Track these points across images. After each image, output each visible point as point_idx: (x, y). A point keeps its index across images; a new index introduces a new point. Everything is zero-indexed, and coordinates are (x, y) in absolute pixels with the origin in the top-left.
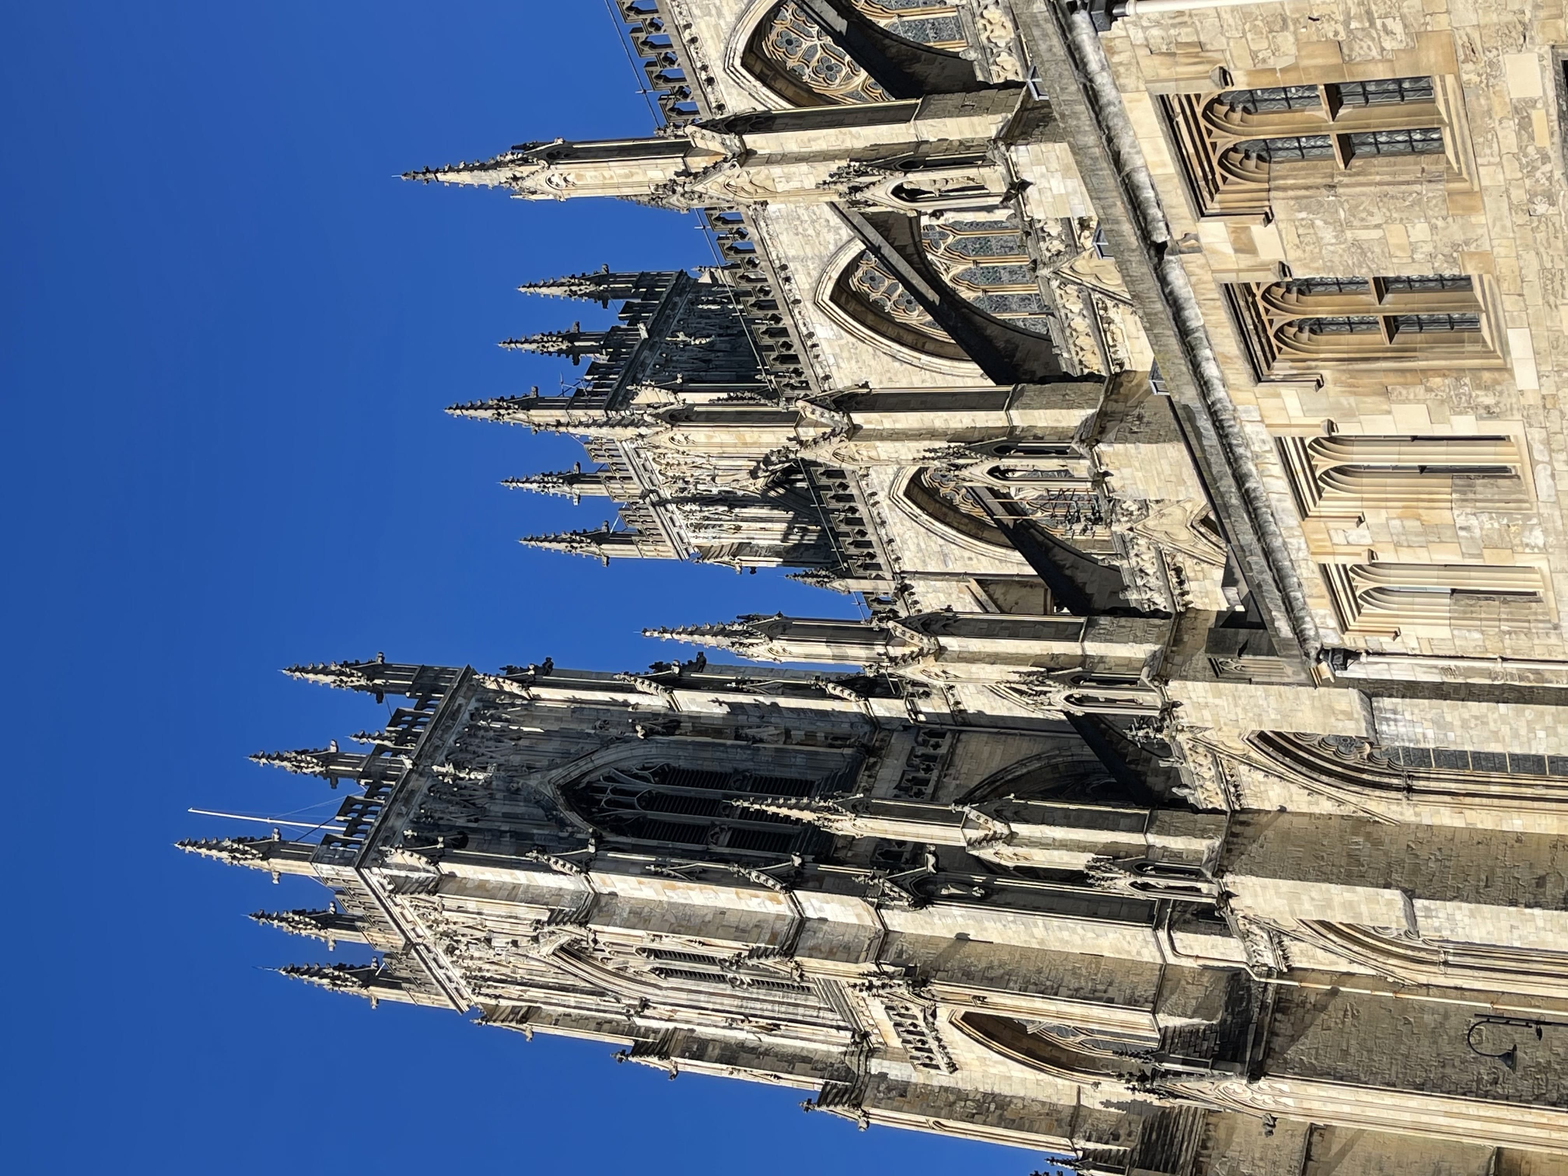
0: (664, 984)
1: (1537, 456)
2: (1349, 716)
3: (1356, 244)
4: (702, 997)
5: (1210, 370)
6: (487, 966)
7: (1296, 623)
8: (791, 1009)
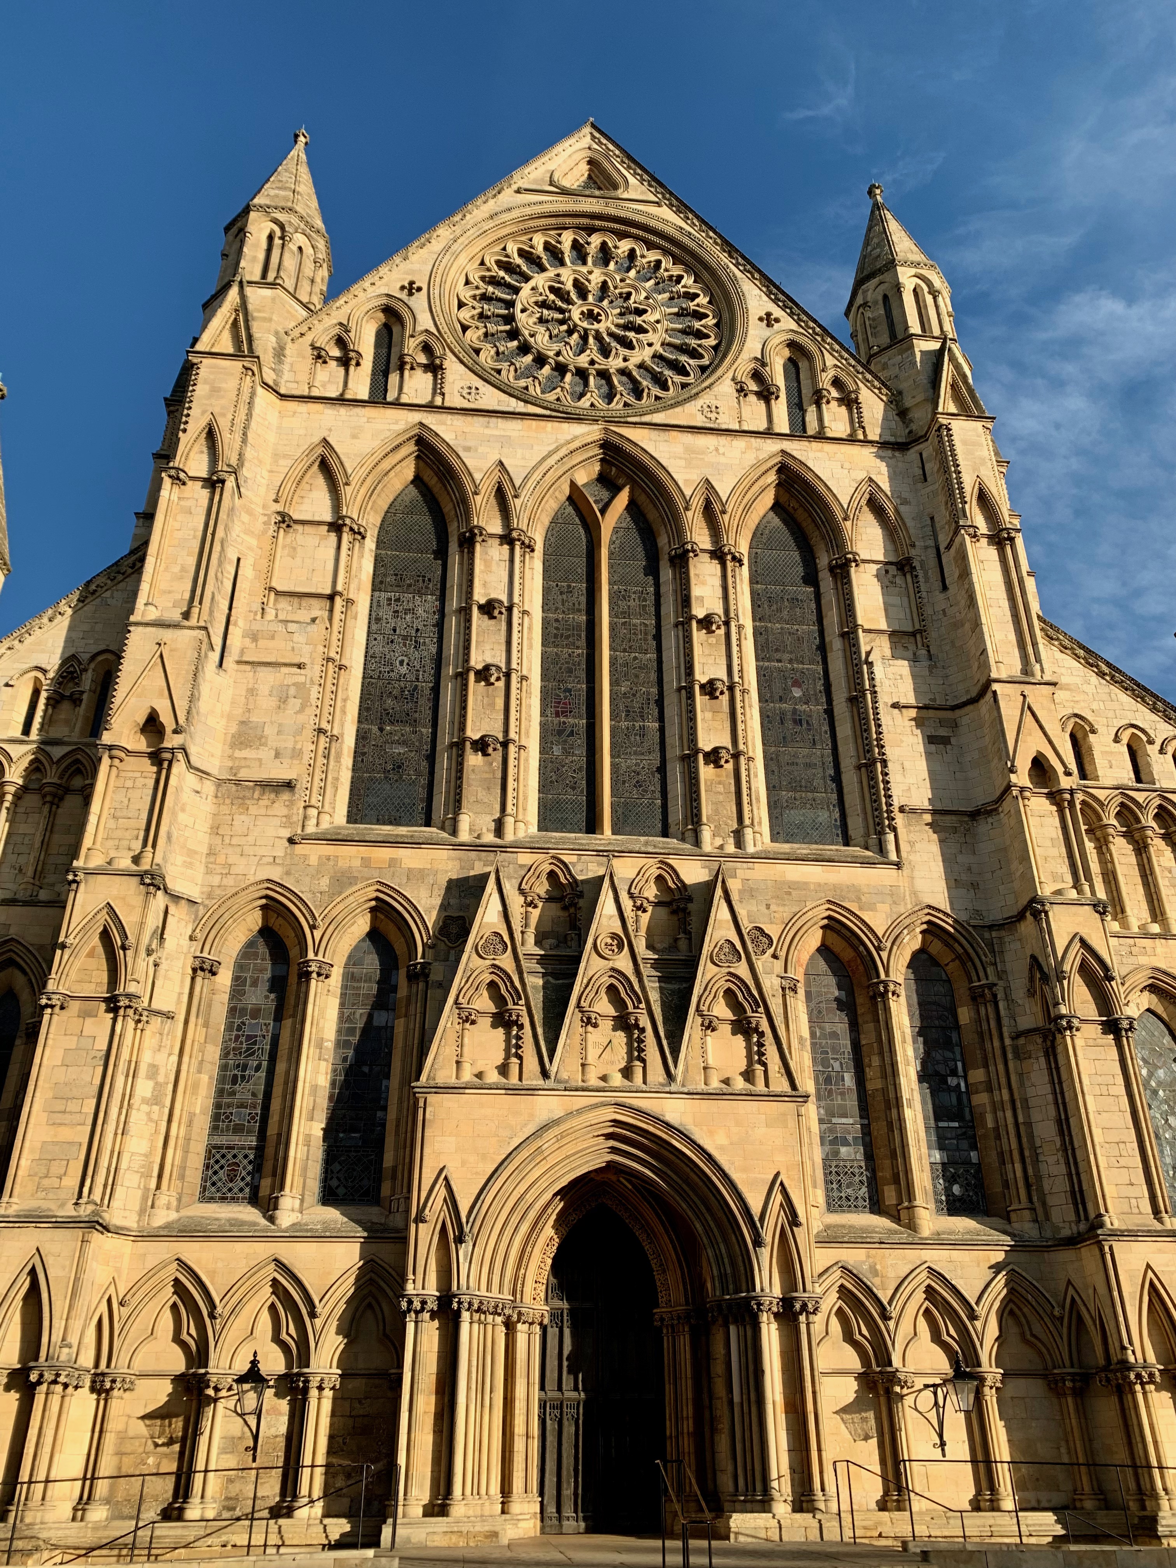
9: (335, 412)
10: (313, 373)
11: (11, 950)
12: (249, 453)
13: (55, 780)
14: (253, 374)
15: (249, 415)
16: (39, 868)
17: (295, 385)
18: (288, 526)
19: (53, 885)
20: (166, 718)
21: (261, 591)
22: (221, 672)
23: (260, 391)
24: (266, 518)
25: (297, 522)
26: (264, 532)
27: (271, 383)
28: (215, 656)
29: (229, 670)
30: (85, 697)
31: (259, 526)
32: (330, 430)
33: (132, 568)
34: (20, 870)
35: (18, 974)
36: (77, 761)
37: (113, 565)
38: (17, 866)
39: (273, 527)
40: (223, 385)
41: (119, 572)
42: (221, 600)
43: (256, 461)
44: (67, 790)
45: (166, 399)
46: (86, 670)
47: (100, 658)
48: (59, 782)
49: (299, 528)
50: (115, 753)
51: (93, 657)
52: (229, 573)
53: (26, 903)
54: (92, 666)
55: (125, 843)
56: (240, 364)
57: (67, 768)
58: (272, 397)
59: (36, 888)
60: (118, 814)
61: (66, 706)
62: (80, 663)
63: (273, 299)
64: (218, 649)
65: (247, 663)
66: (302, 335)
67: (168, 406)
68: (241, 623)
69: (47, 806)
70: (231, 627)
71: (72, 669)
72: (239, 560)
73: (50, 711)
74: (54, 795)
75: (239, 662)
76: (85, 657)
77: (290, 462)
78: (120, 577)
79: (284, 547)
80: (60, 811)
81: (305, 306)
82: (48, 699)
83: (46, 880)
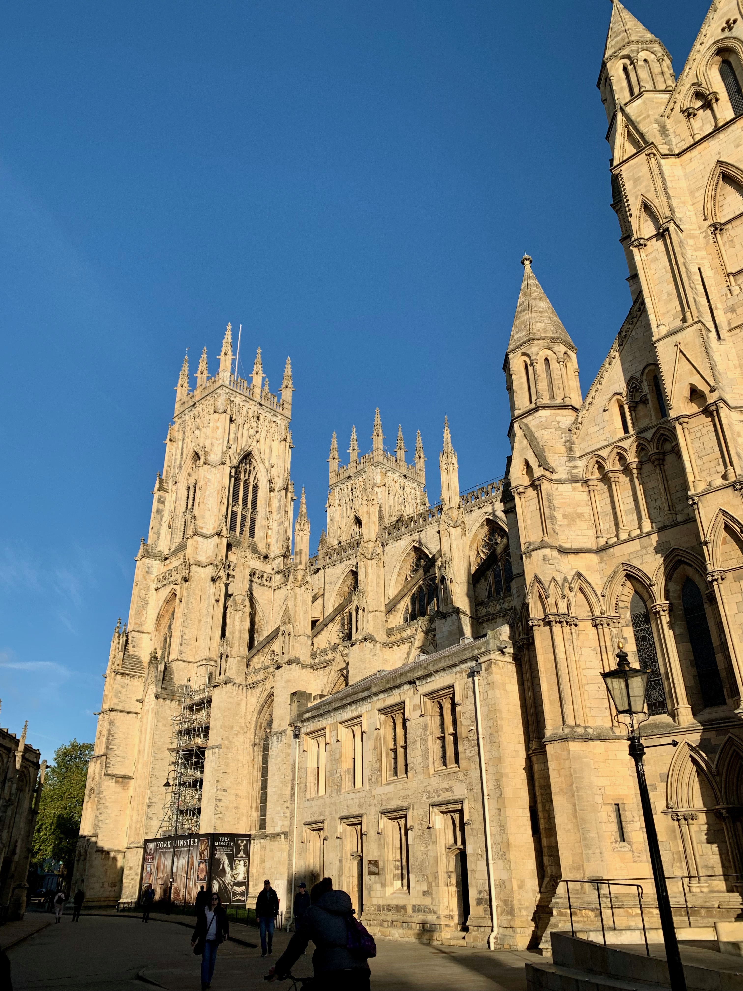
0: (184, 490)
1: (358, 794)
2: (279, 726)
3: (416, 741)
4: (180, 502)
5: (381, 696)
7: (308, 720)
9: (718, 140)
10: (690, 128)
11: (677, 555)
12: (674, 203)
13: (655, 451)
14: (654, 155)
15: (664, 180)
16: (670, 504)
17: (683, 143)
18: (721, 230)
19: (682, 510)
20: (702, 387)
21: (723, 280)
22: (722, 342)
23: (663, 161)
24: (704, 234)
25: (725, 224)
26: (707, 243)
27: (667, 152)
28: (714, 334)
29: (726, 339)
30: (649, 397)
31: (702, 241)
32: (719, 153)
33: (639, 311)
34: (660, 509)
35: (686, 567)
36: (662, 435)
37: (628, 315)
38: (658, 507)
39: (711, 237)
40: (640, 174)
41: (633, 318)
42: (701, 299)
43: (681, 205)
44: (665, 454)
45: (611, 205)
46: (642, 382)
47: (646, 371)
48: (658, 451)
49: (729, 226)
50: (681, 420)
51: (643, 373)
52: (697, 280)
53: (672, 526)
54: (644, 377)
55: (713, 470)
56: (644, 155)
57: (659, 440)
58: (672, 160)
59: (674, 516)
60: (701, 455)
61: (641, 407)
62: (637, 379)
63: (644, 102)
64: (713, 329)
65: (735, 328)
66: (672, 110)
67: (614, 208)
68: (719, 306)
69: (657, 467)
70: (714, 312)
71: (634, 385)
72: (699, 269)
73: (634, 414)
74: (659, 460)
75: (730, 331)
76: (638, 375)
77: (703, 191)
78: (635, 320)
79: (724, 244)
80: (666, 467)
81: (665, 91)
82: (629, 408)
83: (677, 509)
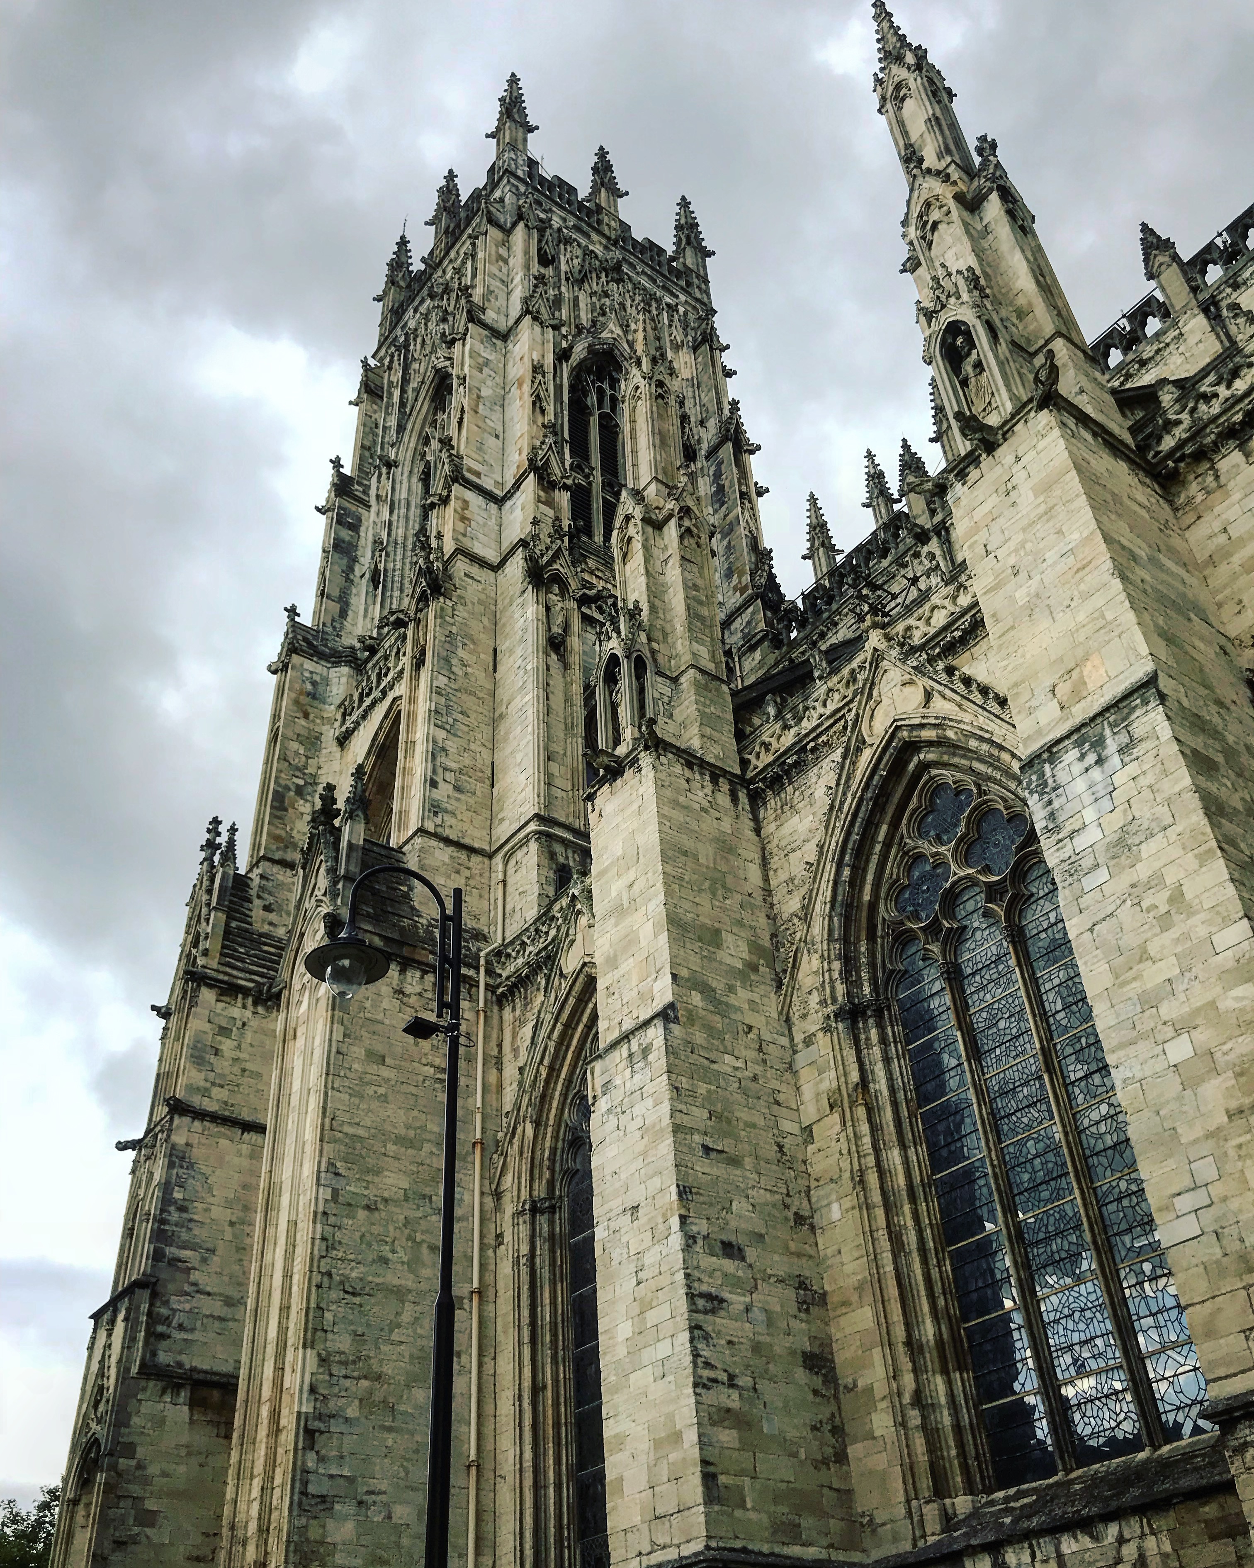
0: (415, 479)
4: (403, 511)
6: (419, 340)
8: (397, 585)
